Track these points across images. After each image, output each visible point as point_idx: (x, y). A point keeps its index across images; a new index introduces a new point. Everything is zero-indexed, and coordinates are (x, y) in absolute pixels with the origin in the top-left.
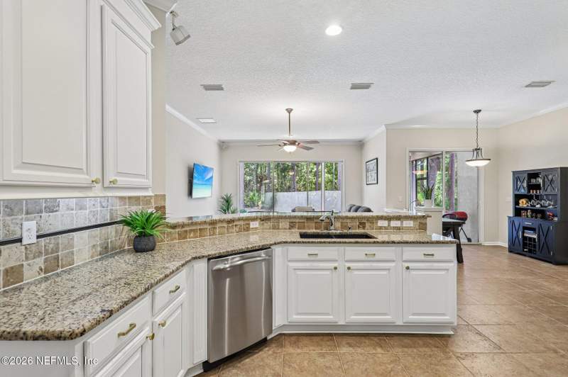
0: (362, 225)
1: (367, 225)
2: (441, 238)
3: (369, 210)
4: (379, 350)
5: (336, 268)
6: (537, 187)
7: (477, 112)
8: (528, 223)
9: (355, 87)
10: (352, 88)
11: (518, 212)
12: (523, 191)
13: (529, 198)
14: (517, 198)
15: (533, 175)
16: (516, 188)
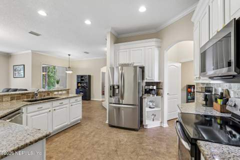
0: (49, 94)
1: (51, 94)
2: (76, 95)
3: (26, 90)
4: (67, 134)
5: (50, 111)
6: (83, 80)
7: (69, 55)
8: (81, 90)
9: (31, 33)
10: (30, 33)
11: (78, 87)
12: (79, 81)
13: (81, 83)
14: (78, 83)
15: (82, 76)
16: (78, 80)
